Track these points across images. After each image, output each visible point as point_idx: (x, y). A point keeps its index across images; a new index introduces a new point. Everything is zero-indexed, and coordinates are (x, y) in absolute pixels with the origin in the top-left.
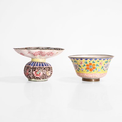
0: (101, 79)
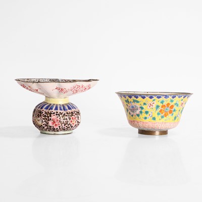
0: (169, 131)
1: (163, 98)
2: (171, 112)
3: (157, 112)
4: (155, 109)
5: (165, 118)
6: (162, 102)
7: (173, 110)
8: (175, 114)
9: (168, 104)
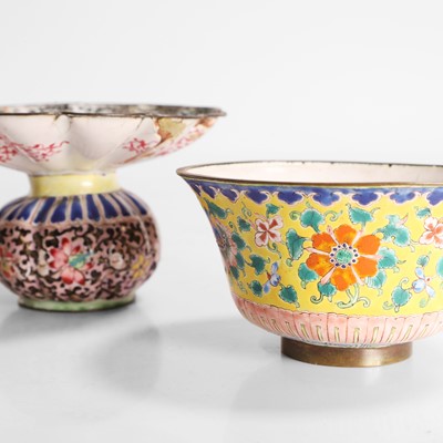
1: (307, 203)
2: (366, 268)
3: (297, 264)
4: (285, 251)
5: (339, 296)
6: (311, 220)
7: (377, 257)
8: (393, 279)
9: (344, 232)
